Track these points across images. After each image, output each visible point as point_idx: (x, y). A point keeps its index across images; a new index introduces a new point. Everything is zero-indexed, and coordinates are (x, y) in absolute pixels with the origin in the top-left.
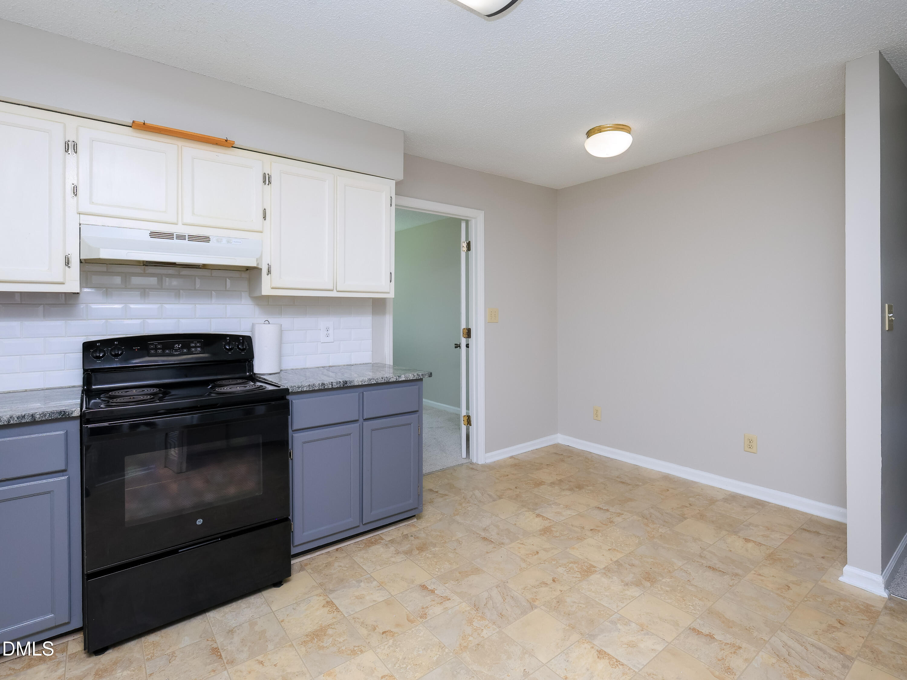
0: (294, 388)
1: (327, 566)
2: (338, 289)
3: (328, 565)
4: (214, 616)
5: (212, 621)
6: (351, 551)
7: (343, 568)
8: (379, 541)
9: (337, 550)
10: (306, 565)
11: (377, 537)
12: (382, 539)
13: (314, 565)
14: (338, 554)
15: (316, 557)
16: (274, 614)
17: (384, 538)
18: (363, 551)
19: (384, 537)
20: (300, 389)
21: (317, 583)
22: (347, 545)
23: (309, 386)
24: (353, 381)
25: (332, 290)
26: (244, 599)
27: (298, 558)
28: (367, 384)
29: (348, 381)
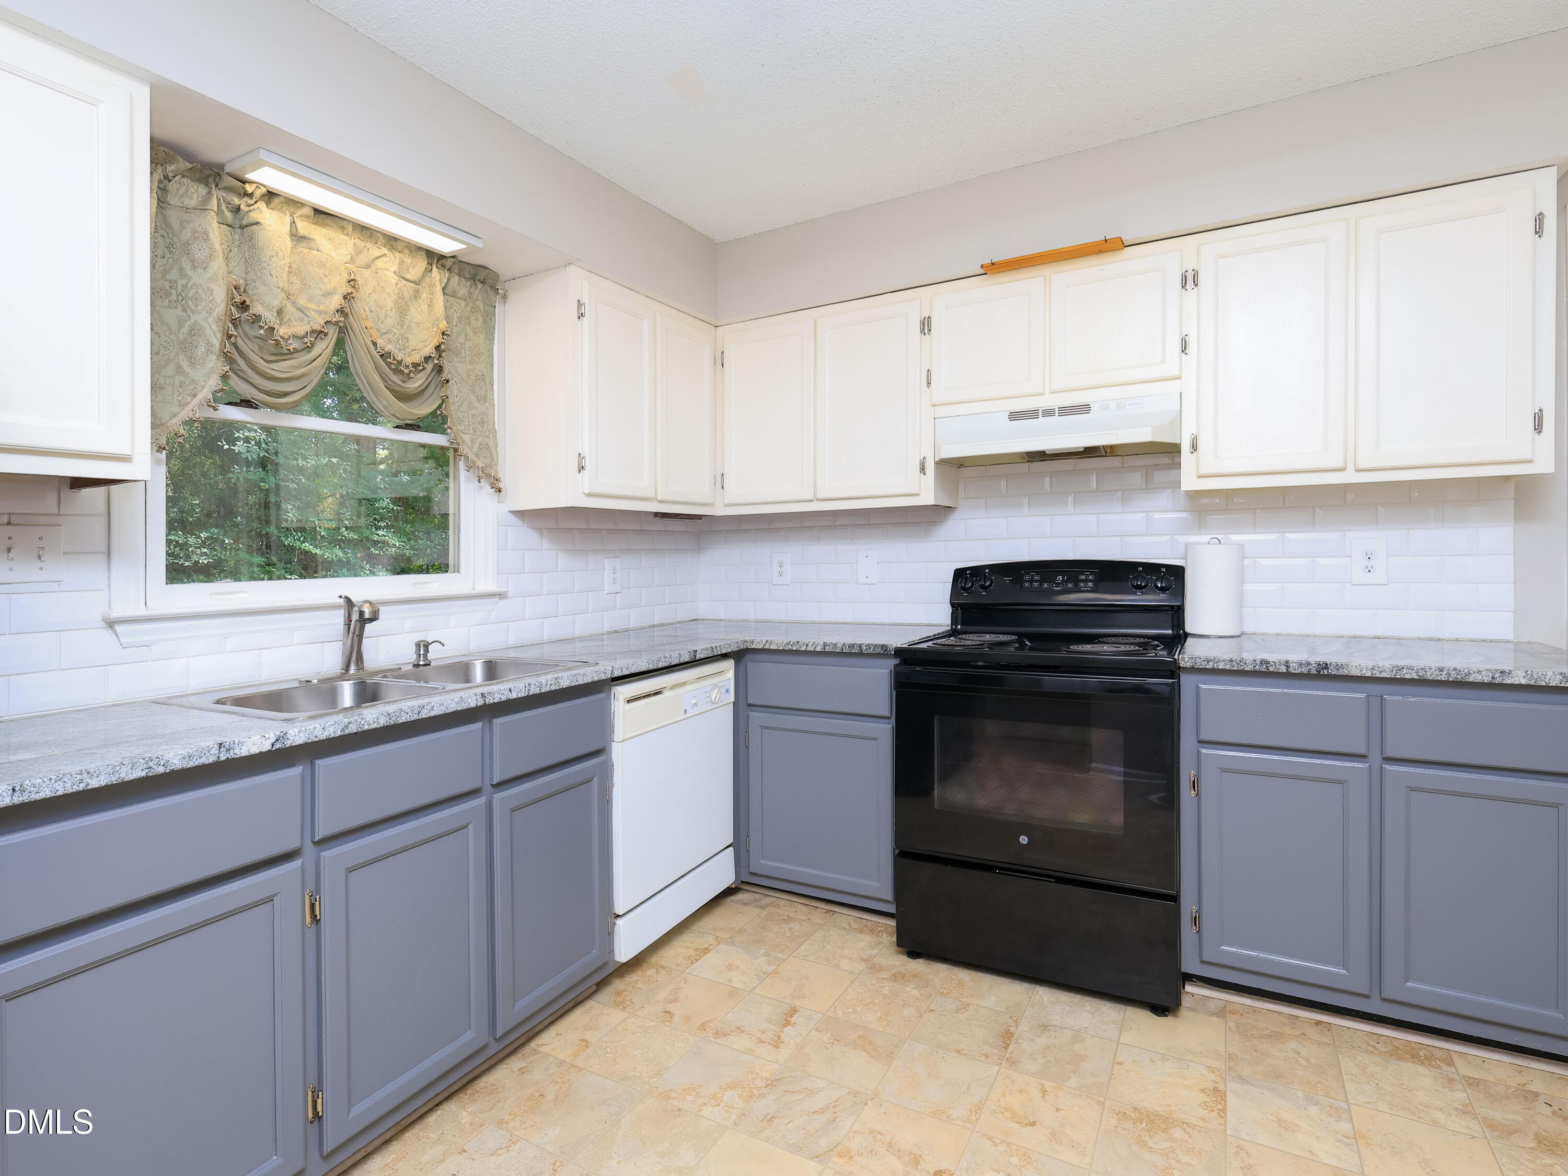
0: (1198, 660)
1: (1271, 1036)
2: (1361, 465)
3: (1276, 1037)
4: (1044, 994)
5: (1035, 999)
6: (1347, 1042)
7: (1300, 1059)
8: (1438, 1063)
9: (1318, 1023)
10: (1233, 1012)
11: (1438, 1054)
12: (1450, 1063)
13: (1249, 1021)
14: (1311, 1032)
15: (1264, 1011)
16: (1117, 1047)
17: (1456, 1064)
18: (1376, 1059)
19: (1457, 1061)
20: (1211, 664)
21: (1225, 1051)
22: (1349, 1028)
23: (1231, 661)
24: (1347, 665)
25: (1343, 469)
26: (1095, 1000)
27: (1224, 992)
28: (1388, 676)
29: (1330, 664)
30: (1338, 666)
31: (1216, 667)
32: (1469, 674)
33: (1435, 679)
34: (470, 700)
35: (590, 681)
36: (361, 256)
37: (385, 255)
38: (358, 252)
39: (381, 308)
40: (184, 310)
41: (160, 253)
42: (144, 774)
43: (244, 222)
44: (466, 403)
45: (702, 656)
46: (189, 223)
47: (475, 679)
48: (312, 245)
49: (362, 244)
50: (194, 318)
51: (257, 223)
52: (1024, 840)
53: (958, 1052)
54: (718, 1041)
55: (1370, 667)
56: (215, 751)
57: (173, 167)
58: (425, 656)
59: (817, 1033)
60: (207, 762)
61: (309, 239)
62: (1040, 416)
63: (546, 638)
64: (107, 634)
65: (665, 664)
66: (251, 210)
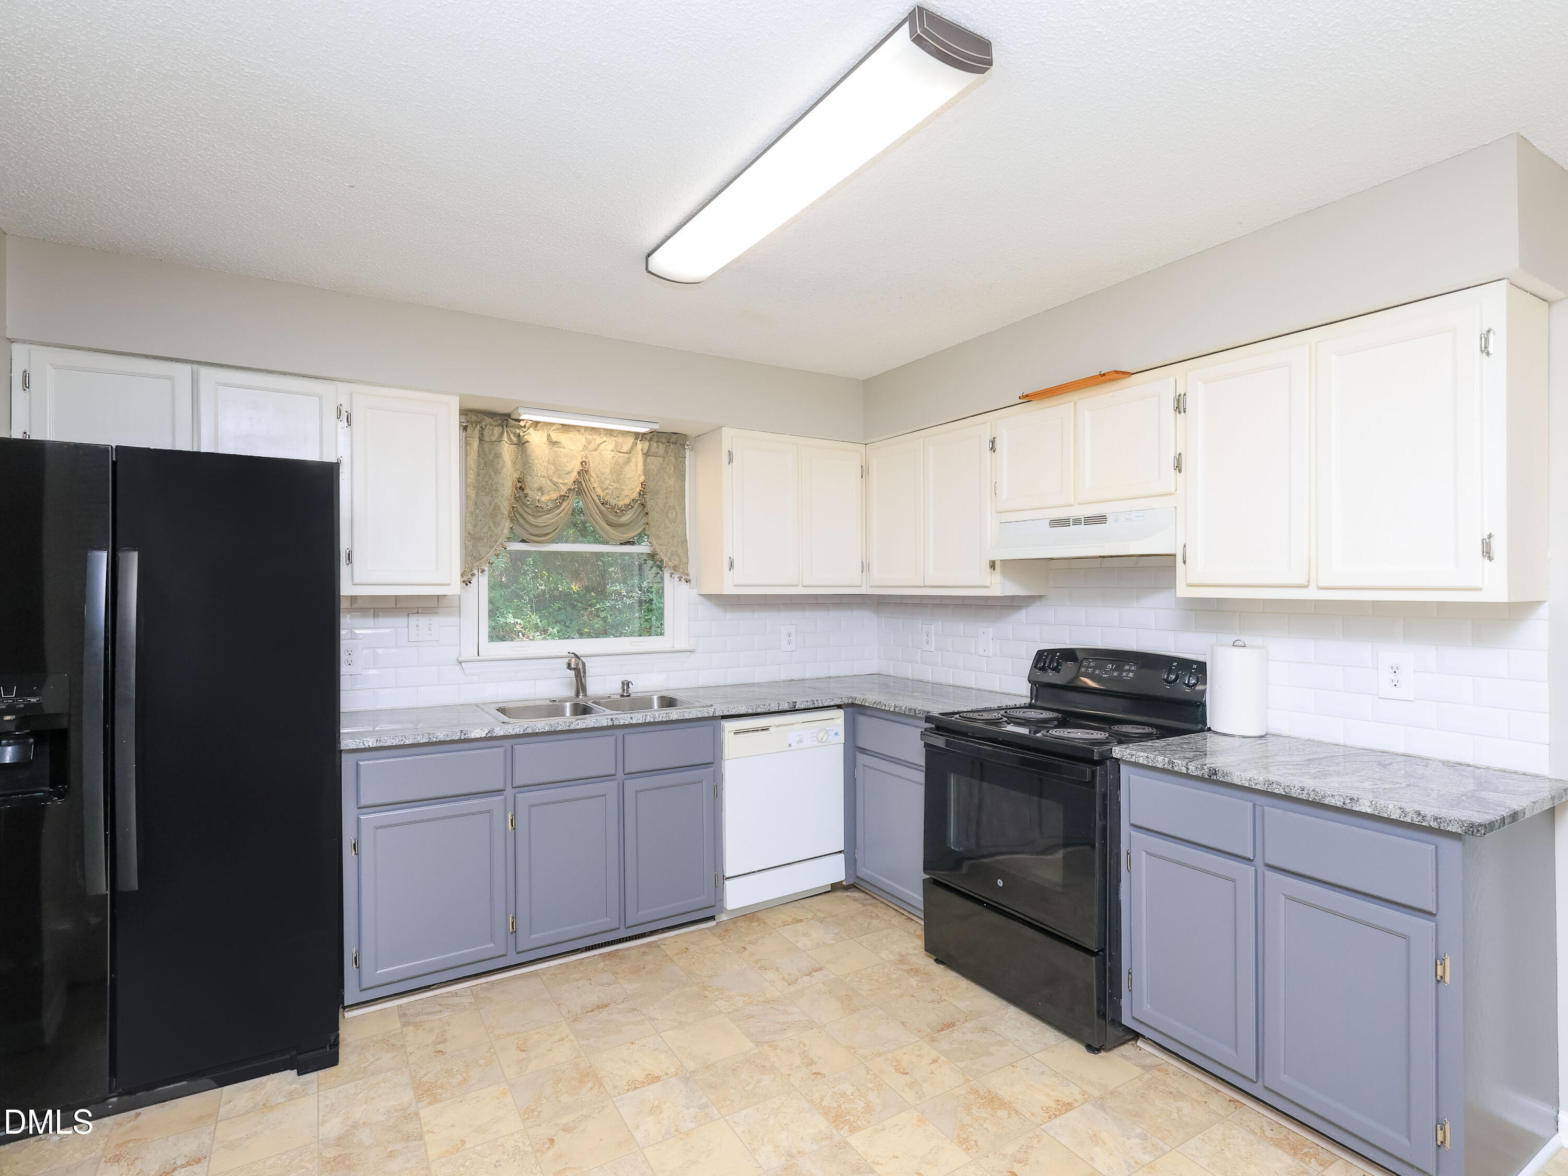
1: (1172, 1093)
2: (1321, 584)
3: (1175, 1095)
4: (1011, 1012)
5: (1000, 1013)
6: (1241, 1119)
7: (1174, 1113)
8: (1313, 1160)
9: (1234, 1101)
10: (1163, 1070)
11: (1324, 1156)
12: (1326, 1164)
13: (1167, 1079)
14: (1218, 1103)
15: (1193, 1078)
16: (1026, 1058)
17: (1331, 1167)
19: (1337, 1166)
21: (1115, 1088)
22: (1258, 1113)
25: (1307, 586)
27: (1168, 1054)
29: (1219, 771)
30: (1225, 774)
31: (1137, 761)
32: (1324, 797)
33: (1299, 797)
34: (603, 722)
35: (695, 717)
36: (592, 445)
37: (605, 441)
38: (590, 443)
39: (603, 474)
40: (491, 497)
41: (481, 467)
42: (427, 741)
43: (523, 442)
44: (663, 525)
45: (802, 707)
46: (492, 450)
47: (654, 707)
48: (560, 445)
49: (591, 437)
50: (496, 500)
51: (528, 441)
52: (1000, 883)
53: (903, 1023)
54: (759, 971)
55: (1248, 778)
56: (459, 734)
57: (484, 423)
58: (627, 690)
59: (822, 985)
60: (455, 739)
61: (558, 442)
62: (1071, 524)
63: (729, 682)
64: (458, 668)
65: (764, 710)
66: (525, 435)
